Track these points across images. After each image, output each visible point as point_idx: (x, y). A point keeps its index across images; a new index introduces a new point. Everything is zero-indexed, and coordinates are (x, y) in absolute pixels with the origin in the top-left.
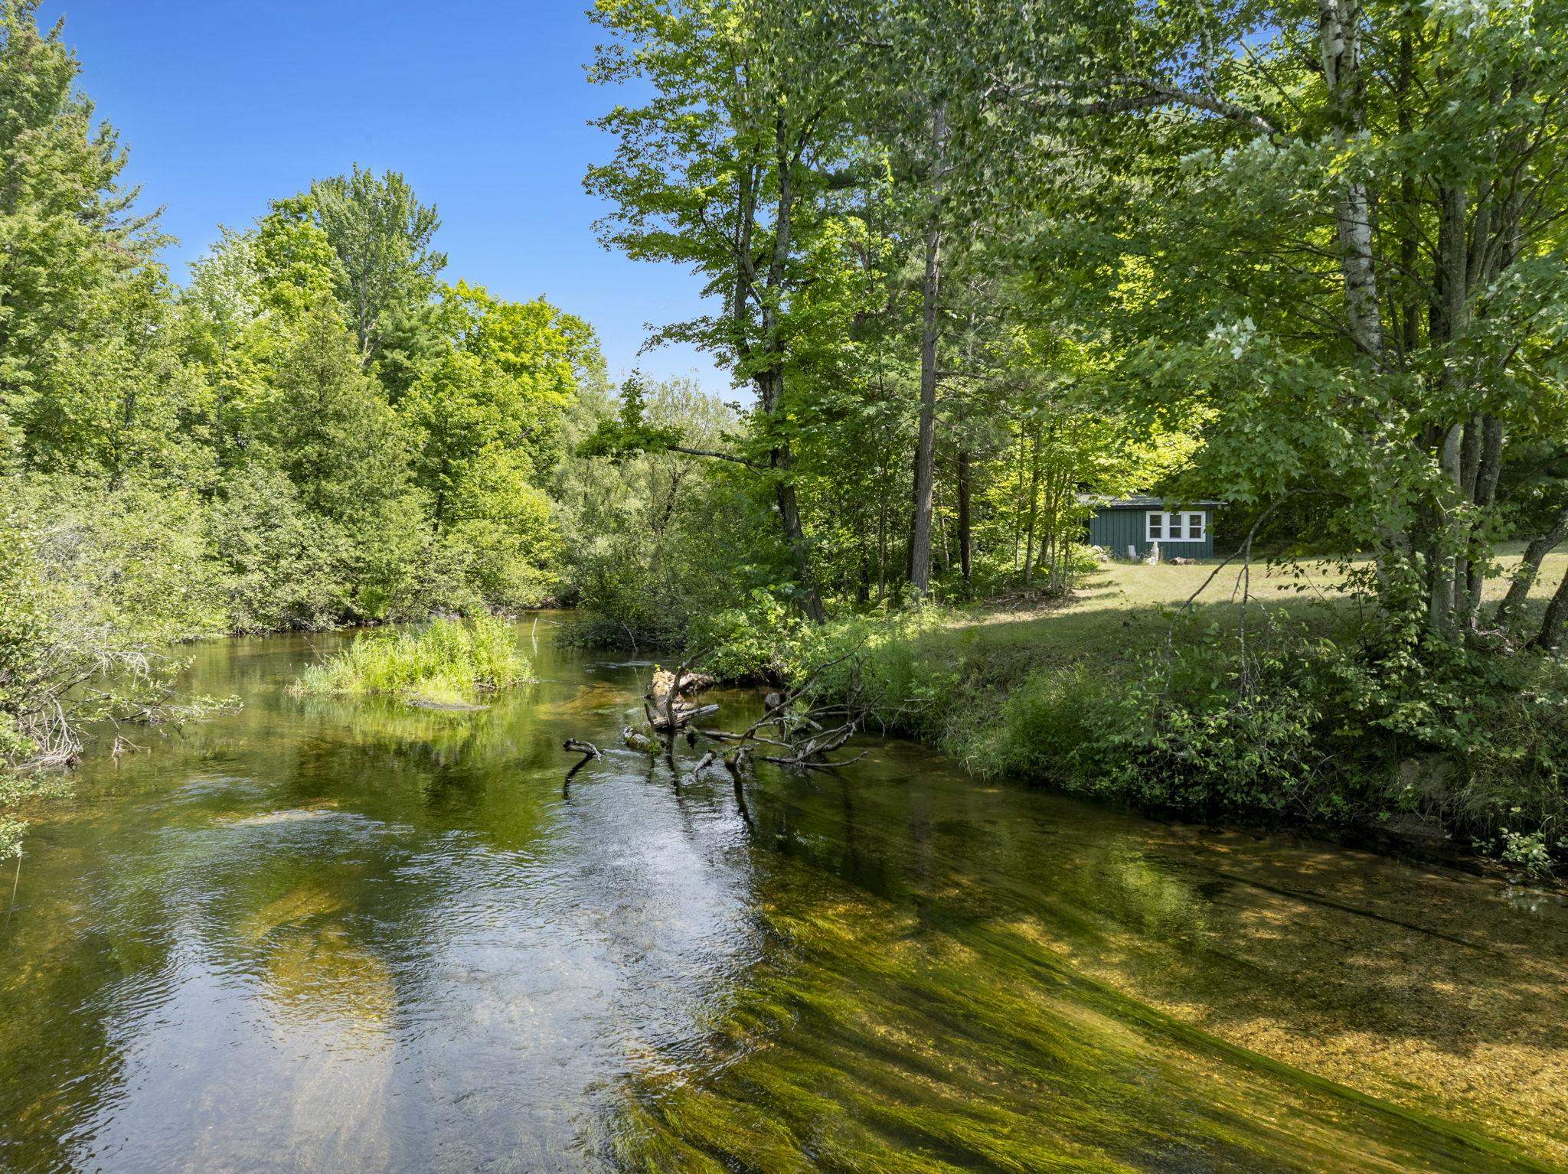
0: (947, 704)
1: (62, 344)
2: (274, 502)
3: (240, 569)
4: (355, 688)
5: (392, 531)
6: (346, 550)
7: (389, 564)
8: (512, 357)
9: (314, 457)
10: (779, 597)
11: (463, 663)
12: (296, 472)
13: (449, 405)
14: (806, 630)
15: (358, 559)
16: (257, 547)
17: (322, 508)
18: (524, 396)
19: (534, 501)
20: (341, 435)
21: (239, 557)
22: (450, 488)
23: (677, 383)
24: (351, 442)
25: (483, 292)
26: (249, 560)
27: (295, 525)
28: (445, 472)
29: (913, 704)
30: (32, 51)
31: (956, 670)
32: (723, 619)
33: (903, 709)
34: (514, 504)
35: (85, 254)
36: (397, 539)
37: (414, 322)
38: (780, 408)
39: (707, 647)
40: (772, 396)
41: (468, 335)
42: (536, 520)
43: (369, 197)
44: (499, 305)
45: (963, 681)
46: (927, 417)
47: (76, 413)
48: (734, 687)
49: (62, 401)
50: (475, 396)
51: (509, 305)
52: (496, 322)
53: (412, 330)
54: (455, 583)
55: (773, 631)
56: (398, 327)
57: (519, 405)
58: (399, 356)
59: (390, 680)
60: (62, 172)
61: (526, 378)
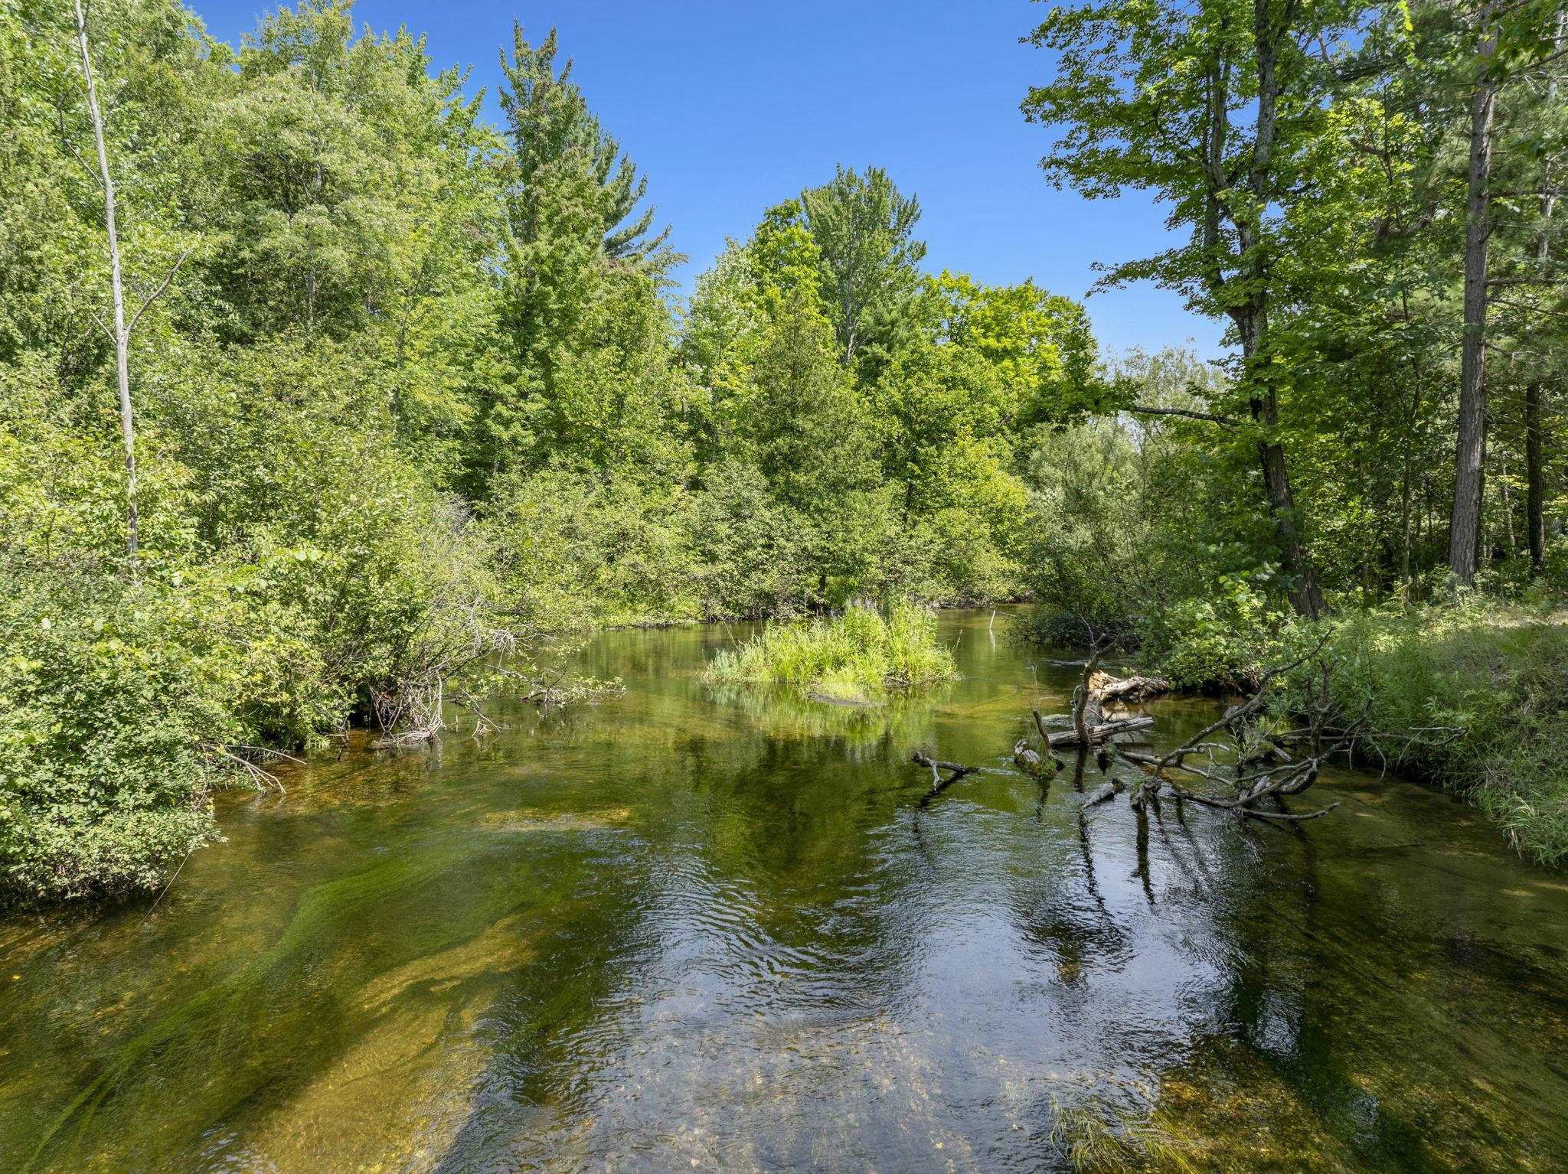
0: (1487, 735)
1: (564, 355)
2: (745, 494)
3: (712, 558)
4: (764, 676)
5: (856, 522)
6: (812, 539)
7: (853, 554)
8: (992, 342)
9: (785, 449)
10: (1254, 585)
11: (875, 654)
12: (769, 467)
13: (917, 392)
14: (1291, 628)
15: (823, 549)
16: (729, 537)
17: (791, 500)
18: (1006, 382)
19: (1010, 489)
20: (809, 426)
21: (710, 547)
22: (918, 477)
23: (1170, 355)
24: (818, 432)
25: (966, 280)
26: (722, 550)
27: (765, 514)
28: (914, 461)
29: (1432, 734)
30: (547, 95)
31: (1504, 686)
32: (1179, 610)
33: (1415, 739)
34: (983, 492)
35: (584, 271)
36: (860, 529)
37: (894, 314)
38: (1262, 348)
39: (1164, 643)
40: (1252, 335)
41: (951, 325)
42: (1012, 510)
43: (852, 197)
44: (981, 292)
45: (1516, 703)
46: (1473, 342)
47: (575, 416)
48: (1195, 695)
49: (563, 405)
50: (944, 381)
51: (991, 290)
52: (980, 308)
53: (893, 323)
54: (920, 574)
55: (1248, 626)
56: (879, 321)
57: (998, 392)
58: (878, 350)
59: (797, 669)
60: (569, 199)
61: (1007, 363)
